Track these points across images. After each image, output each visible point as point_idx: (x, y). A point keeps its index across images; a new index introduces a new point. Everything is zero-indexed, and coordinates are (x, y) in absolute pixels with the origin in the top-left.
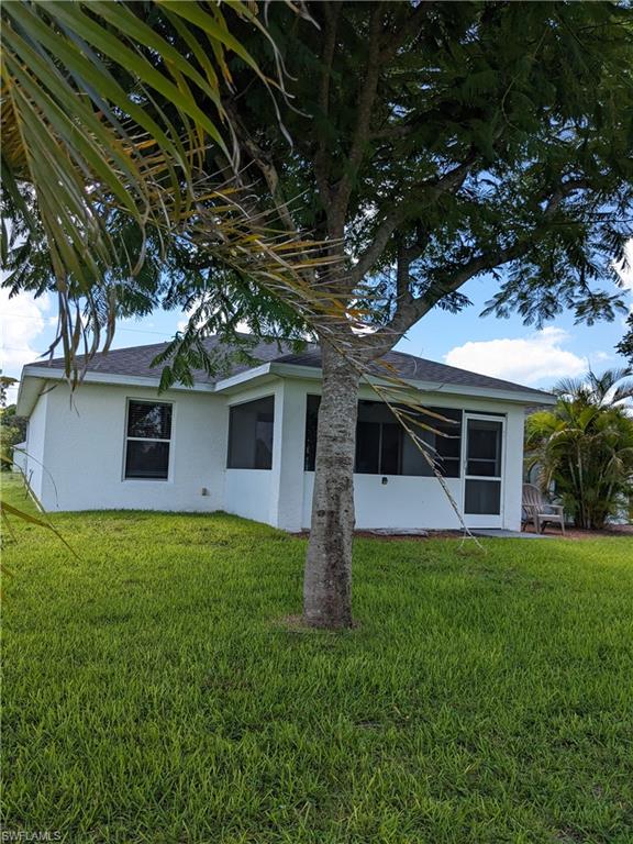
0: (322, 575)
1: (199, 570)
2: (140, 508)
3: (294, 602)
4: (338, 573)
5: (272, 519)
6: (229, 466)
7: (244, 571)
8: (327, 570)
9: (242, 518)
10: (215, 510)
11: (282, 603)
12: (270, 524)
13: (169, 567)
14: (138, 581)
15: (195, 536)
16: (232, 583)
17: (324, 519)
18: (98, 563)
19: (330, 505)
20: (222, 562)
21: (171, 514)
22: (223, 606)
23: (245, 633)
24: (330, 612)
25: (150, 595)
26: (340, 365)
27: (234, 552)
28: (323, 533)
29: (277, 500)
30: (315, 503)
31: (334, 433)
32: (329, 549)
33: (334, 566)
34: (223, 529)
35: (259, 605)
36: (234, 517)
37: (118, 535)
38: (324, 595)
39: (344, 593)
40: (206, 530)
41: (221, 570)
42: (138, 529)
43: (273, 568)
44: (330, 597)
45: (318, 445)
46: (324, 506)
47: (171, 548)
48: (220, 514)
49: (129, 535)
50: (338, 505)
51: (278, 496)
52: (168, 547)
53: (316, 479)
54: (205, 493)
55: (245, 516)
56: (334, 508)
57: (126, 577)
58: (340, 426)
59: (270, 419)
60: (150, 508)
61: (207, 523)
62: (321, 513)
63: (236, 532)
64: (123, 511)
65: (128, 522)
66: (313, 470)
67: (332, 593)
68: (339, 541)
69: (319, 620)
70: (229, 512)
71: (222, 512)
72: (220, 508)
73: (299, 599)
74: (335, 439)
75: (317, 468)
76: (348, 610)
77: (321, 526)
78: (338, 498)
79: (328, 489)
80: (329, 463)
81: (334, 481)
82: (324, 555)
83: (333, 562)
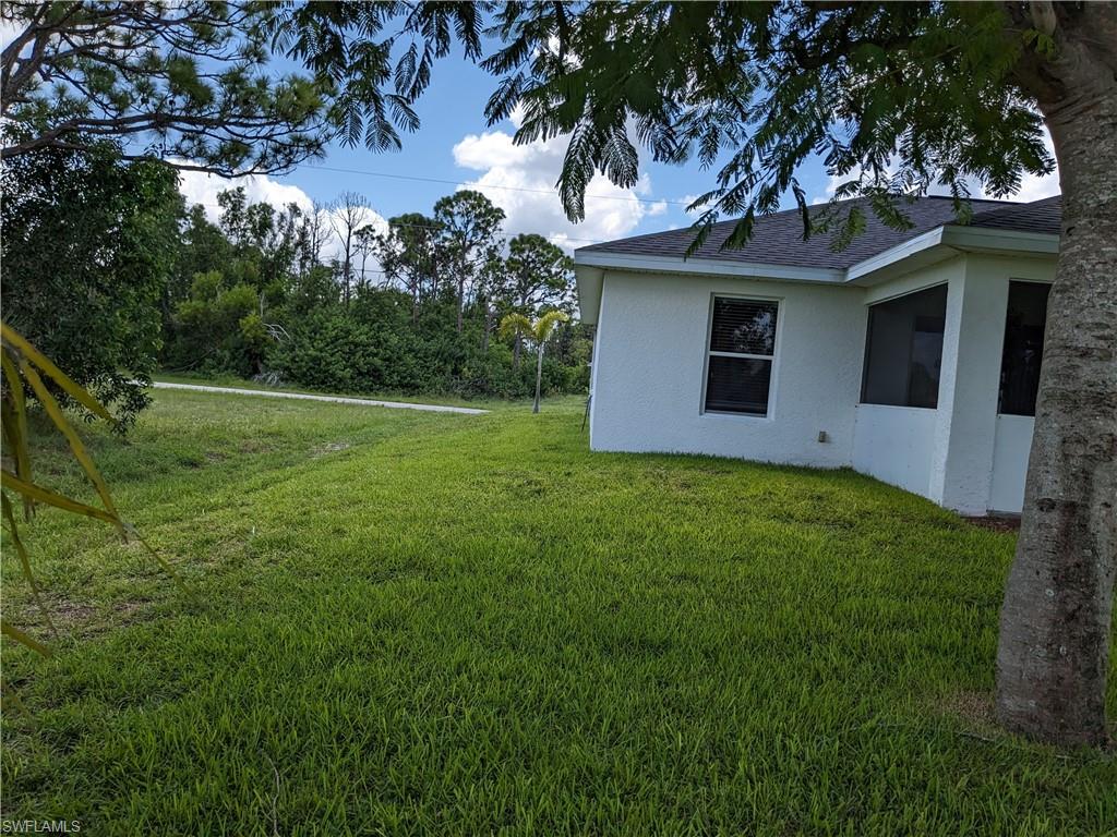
0: (1044, 631)
1: (799, 572)
2: (724, 454)
3: (977, 666)
4: (1082, 632)
5: (934, 489)
6: (864, 400)
7: (878, 582)
8: (1055, 623)
9: (883, 483)
10: (838, 465)
11: (949, 662)
12: (930, 497)
13: (748, 559)
14: (695, 579)
15: (802, 507)
16: (853, 603)
17: (1054, 518)
18: (642, 538)
19: (1067, 490)
20: (839, 560)
21: (769, 467)
22: (832, 651)
23: (870, 723)
24: (1058, 709)
25: (709, 606)
26: (1104, 198)
27: (864, 543)
28: (1049, 546)
29: (944, 460)
30: (1032, 482)
31: (1084, 339)
32: (1061, 580)
33: (1072, 617)
34: (848, 499)
35: (901, 657)
36: (868, 480)
37: (682, 494)
38: (1045, 671)
39: (1092, 673)
40: (819, 498)
41: (837, 576)
42: (714, 488)
43: (933, 584)
44: (1059, 680)
45: (1046, 364)
46: (1053, 488)
47: (758, 526)
48: (846, 474)
49: (699, 497)
50: (1088, 491)
51: (945, 452)
52: (753, 522)
53: (1036, 434)
54: (823, 438)
55: (887, 481)
56: (1077, 497)
57: (679, 568)
58: (1099, 325)
59: (938, 326)
60: (739, 456)
61: (823, 487)
62: (1047, 505)
63: (868, 507)
64: (700, 457)
65: (704, 474)
66: (1032, 413)
67: (1065, 671)
68: (1086, 567)
69: (1032, 721)
70: (861, 471)
71: (850, 469)
72: (847, 464)
73: (987, 659)
74: (1085, 354)
75: (1040, 410)
76: (1100, 709)
77: (1044, 532)
78: (1087, 476)
79: (1066, 457)
80: (1071, 403)
81: (1081, 441)
82: (1050, 592)
83: (1070, 607)
